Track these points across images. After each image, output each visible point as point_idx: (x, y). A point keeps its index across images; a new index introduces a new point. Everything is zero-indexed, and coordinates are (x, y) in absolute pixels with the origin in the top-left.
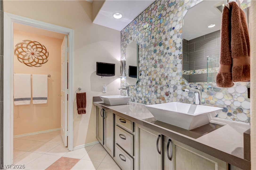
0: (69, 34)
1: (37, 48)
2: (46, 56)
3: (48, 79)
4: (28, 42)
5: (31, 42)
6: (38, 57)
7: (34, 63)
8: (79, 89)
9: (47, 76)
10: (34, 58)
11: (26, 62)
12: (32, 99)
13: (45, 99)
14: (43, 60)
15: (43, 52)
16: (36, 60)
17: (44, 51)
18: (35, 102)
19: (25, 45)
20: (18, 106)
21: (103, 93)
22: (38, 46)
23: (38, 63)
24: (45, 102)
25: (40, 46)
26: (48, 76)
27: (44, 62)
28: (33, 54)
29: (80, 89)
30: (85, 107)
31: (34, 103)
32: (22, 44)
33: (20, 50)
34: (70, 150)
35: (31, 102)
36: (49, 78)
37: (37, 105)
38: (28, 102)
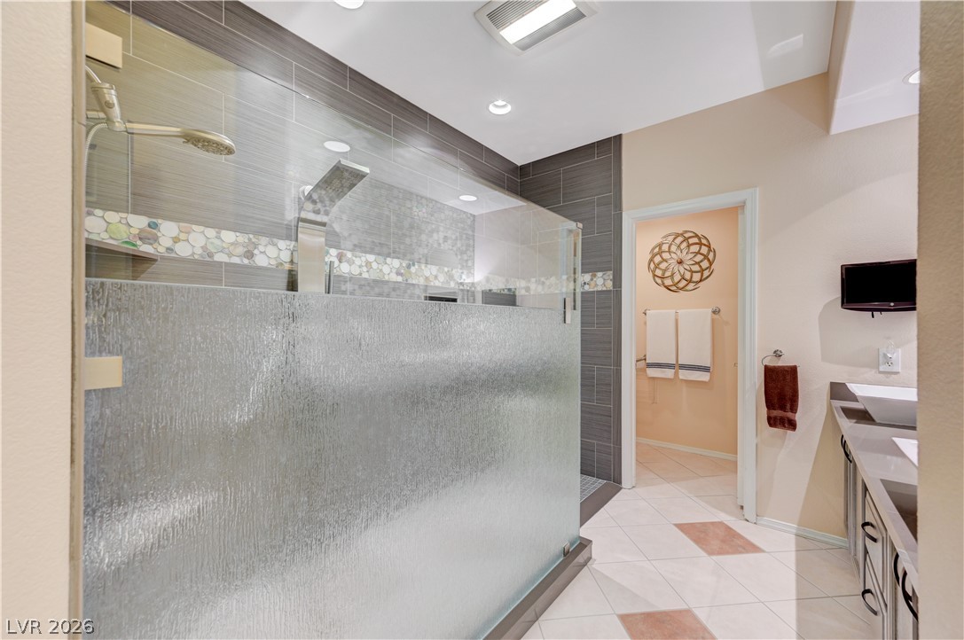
0: (745, 203)
1: (689, 246)
2: (709, 260)
3: (713, 320)
4: (671, 238)
5: (677, 235)
6: (692, 267)
7: (683, 283)
8: (775, 352)
9: (710, 310)
10: (682, 271)
11: (668, 282)
12: (677, 367)
13: (706, 369)
14: (702, 271)
15: (701, 251)
16: (688, 276)
17: (704, 250)
18: (684, 374)
19: (665, 247)
20: (653, 378)
21: (880, 372)
22: (691, 241)
23: (690, 281)
24: (704, 377)
25: (696, 240)
26: (714, 312)
27: (705, 276)
28: (680, 262)
29: (778, 354)
30: (794, 409)
31: (681, 377)
32: (660, 245)
33: (657, 259)
34: (746, 517)
35: (676, 374)
36: (716, 316)
37: (687, 382)
38: (669, 373)
